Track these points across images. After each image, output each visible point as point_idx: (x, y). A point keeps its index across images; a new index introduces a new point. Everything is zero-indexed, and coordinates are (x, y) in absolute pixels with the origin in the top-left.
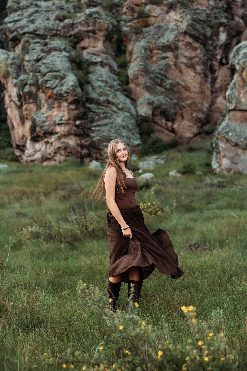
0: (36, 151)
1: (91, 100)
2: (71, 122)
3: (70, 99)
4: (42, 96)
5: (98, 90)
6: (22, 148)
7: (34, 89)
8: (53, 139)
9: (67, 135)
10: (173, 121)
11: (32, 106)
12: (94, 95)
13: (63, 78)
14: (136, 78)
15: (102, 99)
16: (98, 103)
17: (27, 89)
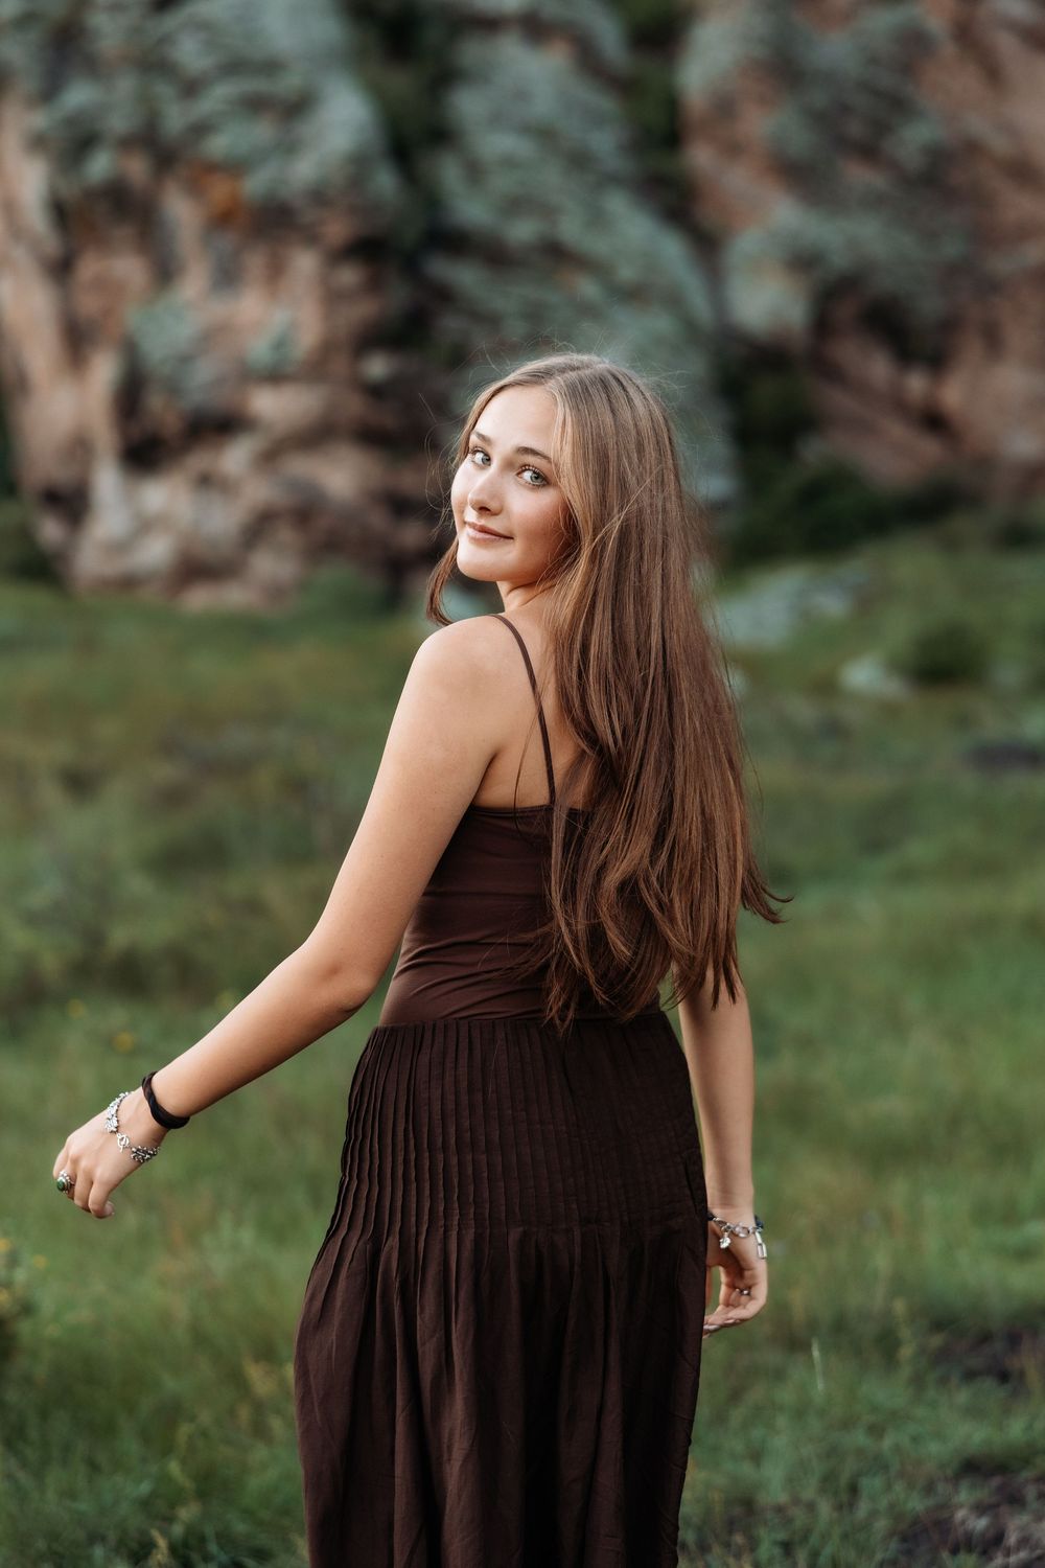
0: (145, 526)
1: (454, 241)
2: (340, 365)
3: (337, 230)
4: (182, 212)
5: (502, 183)
6: (71, 503)
7: (137, 169)
8: (235, 458)
9: (315, 436)
10: (937, 361)
11: (128, 268)
12: (471, 210)
13: (296, 108)
14: (725, 107)
15: (522, 231)
16: (495, 256)
17: (100, 166)
